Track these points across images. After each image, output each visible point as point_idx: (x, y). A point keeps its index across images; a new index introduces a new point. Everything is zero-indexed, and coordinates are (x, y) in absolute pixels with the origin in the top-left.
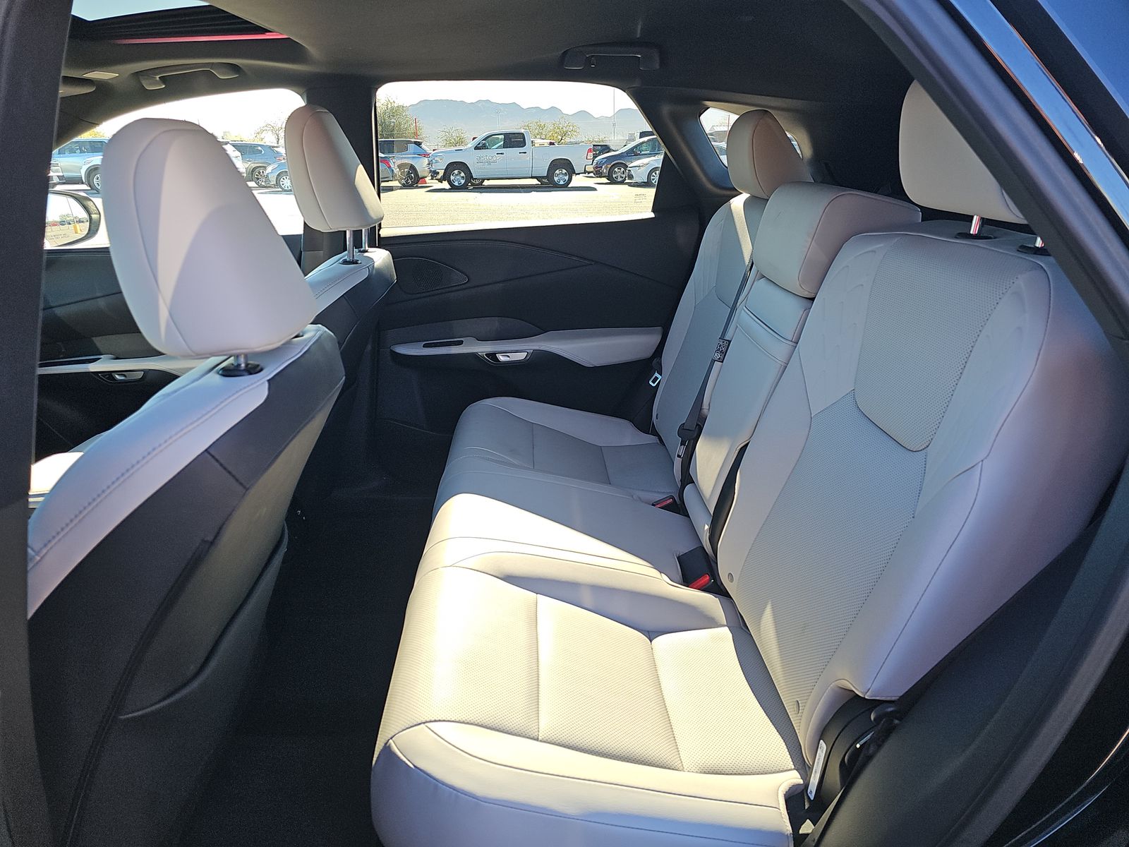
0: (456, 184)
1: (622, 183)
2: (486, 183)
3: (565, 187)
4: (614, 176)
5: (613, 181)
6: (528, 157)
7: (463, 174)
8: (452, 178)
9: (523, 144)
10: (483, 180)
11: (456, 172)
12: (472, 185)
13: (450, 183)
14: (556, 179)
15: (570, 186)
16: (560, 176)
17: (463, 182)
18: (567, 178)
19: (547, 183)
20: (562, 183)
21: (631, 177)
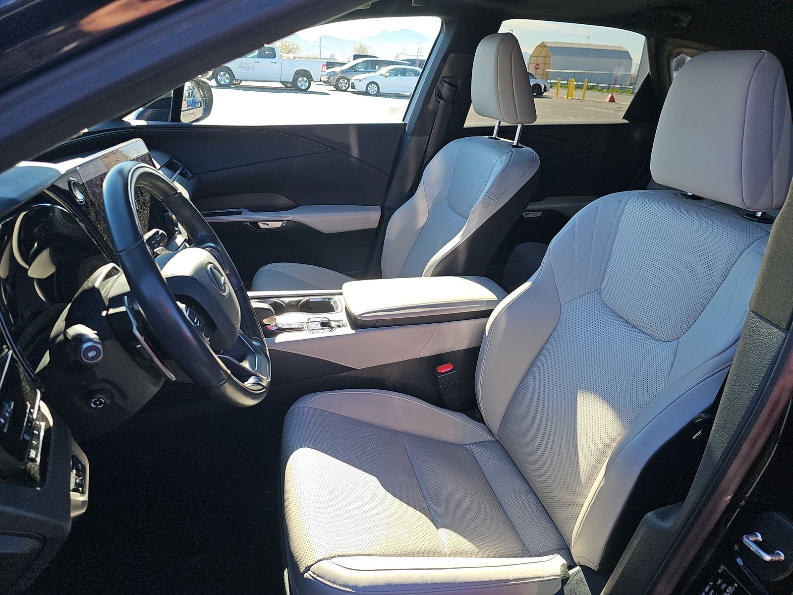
0: (222, 83)
1: (346, 91)
2: (243, 83)
3: (305, 91)
4: (340, 85)
5: (338, 89)
6: (277, 67)
7: (227, 76)
8: (219, 78)
9: (274, 56)
10: (241, 81)
11: (222, 73)
12: (234, 84)
13: (217, 81)
14: (299, 84)
15: (308, 90)
16: (302, 83)
17: (228, 81)
18: (307, 84)
19: (292, 87)
20: (303, 88)
21: (353, 87)
